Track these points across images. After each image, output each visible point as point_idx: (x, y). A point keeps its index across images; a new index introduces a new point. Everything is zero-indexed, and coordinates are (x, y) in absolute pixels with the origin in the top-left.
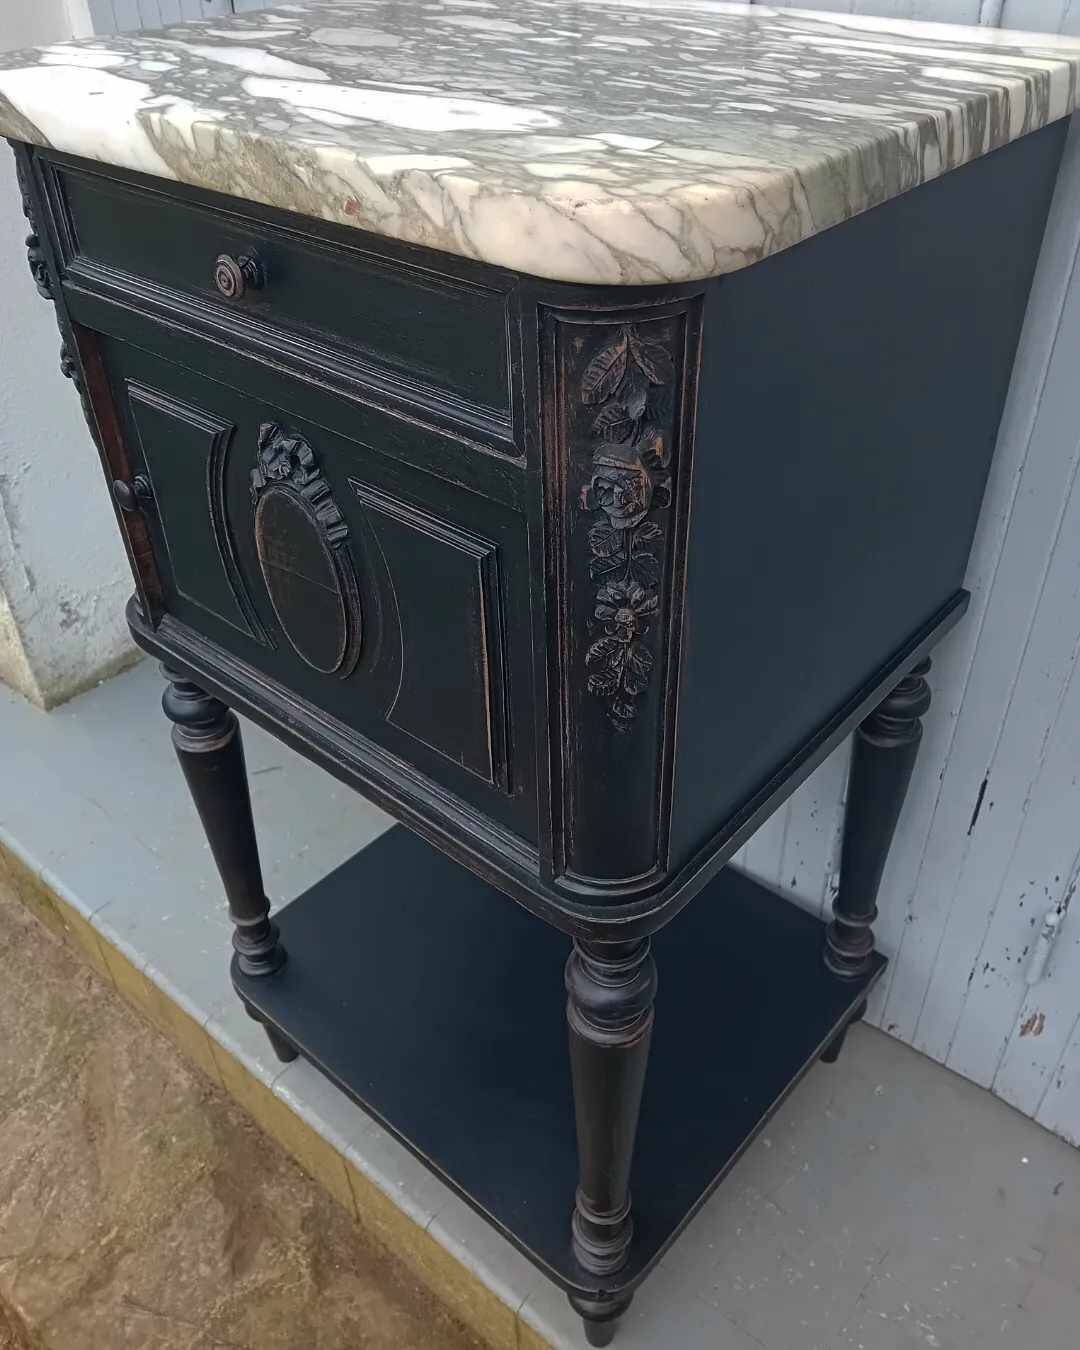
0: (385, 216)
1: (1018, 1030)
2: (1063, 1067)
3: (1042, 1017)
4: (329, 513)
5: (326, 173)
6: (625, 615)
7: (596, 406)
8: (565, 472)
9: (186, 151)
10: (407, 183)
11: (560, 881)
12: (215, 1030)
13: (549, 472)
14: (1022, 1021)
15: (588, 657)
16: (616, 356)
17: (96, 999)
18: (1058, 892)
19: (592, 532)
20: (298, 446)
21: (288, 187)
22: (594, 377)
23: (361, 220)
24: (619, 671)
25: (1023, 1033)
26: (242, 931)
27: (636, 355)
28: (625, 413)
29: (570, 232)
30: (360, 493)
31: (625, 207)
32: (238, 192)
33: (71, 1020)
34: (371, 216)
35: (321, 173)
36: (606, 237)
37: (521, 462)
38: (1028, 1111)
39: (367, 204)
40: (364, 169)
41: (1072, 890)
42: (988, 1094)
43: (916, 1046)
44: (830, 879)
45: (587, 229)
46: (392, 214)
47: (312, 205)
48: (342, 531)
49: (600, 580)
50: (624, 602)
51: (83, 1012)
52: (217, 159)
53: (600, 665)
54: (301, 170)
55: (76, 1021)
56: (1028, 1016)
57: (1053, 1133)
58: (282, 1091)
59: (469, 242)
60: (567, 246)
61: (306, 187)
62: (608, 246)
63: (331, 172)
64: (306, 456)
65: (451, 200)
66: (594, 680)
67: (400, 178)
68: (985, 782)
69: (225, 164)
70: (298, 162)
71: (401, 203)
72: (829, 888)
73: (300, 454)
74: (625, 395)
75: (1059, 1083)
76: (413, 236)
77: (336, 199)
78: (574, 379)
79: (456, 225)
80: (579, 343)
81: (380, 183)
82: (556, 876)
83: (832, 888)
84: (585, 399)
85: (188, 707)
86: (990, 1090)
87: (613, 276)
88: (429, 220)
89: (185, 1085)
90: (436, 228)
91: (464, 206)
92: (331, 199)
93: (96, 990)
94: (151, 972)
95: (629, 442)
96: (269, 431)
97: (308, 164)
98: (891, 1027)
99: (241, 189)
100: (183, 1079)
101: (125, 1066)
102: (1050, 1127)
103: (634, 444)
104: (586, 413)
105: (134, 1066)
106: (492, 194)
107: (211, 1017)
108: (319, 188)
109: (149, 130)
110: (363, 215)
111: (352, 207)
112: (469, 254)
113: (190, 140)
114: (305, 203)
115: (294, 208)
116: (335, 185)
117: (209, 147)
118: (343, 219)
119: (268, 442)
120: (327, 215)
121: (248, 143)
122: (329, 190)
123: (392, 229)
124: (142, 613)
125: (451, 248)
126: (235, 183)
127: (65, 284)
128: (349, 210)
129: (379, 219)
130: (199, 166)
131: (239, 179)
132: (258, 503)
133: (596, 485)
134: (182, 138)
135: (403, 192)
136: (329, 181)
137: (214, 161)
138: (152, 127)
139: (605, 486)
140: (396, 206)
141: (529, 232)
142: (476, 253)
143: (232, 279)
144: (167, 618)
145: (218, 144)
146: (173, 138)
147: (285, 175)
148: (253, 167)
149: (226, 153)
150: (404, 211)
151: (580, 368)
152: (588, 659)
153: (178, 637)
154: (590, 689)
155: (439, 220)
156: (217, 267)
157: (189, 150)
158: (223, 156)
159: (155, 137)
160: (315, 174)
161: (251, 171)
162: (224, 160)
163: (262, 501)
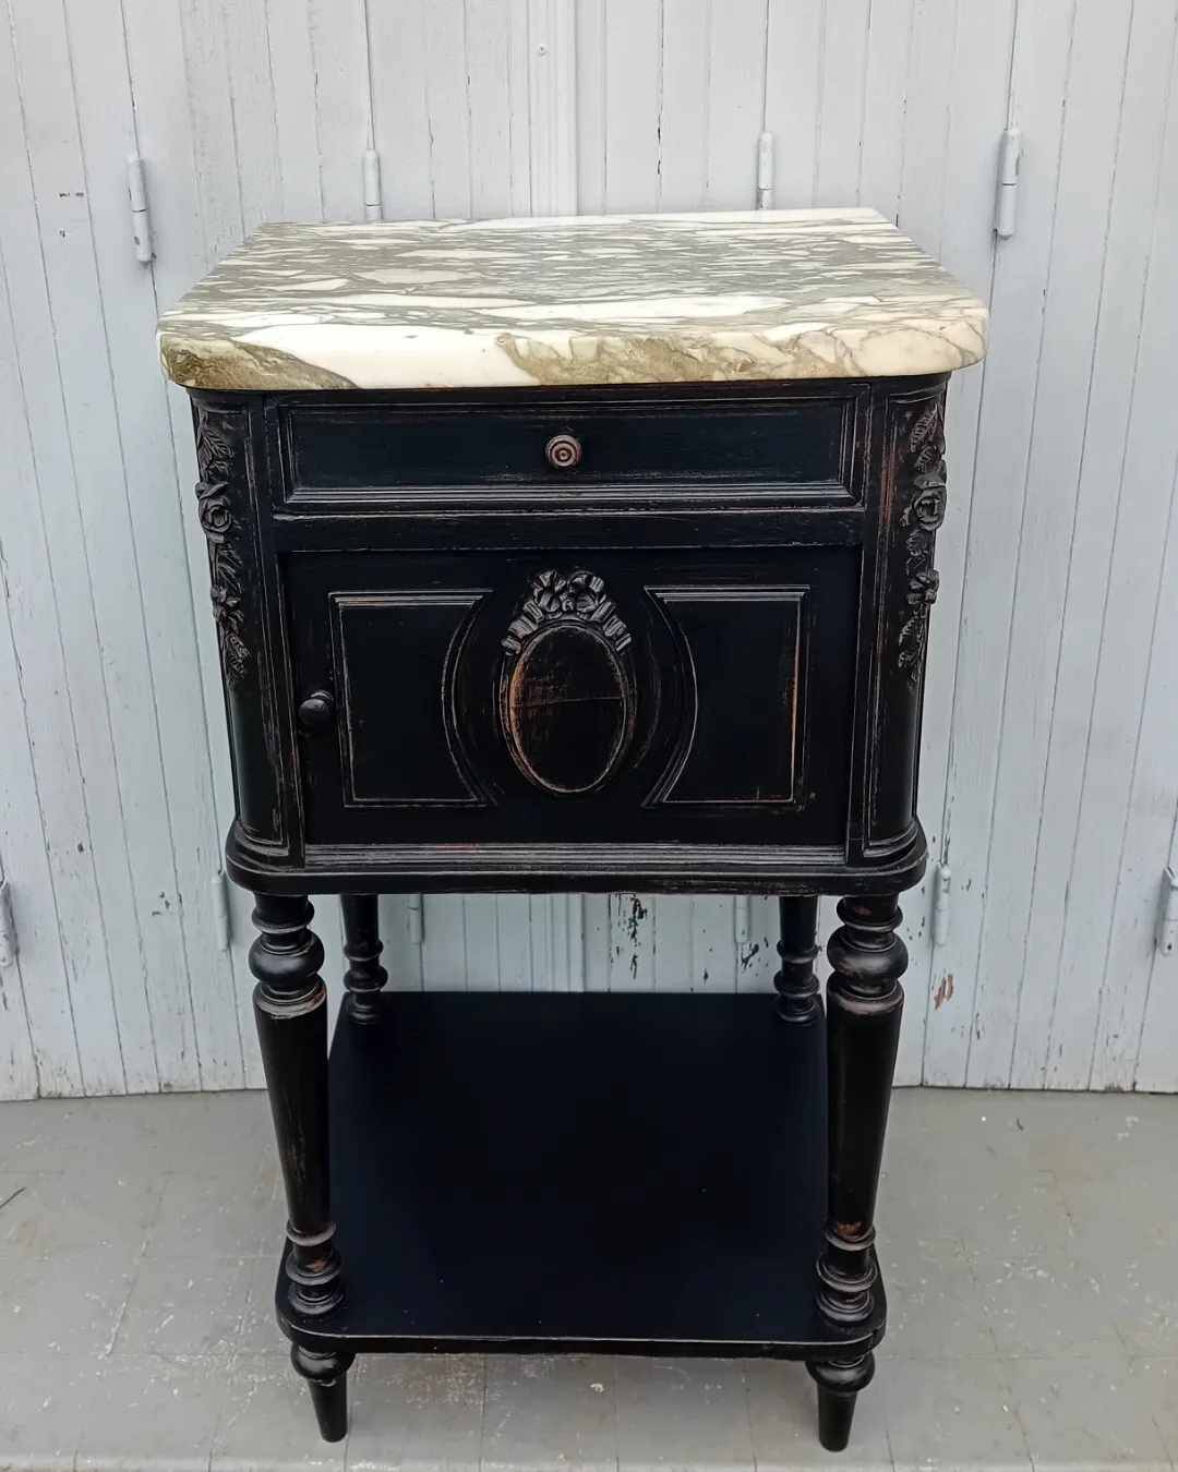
0: (779, 366)
1: (933, 1003)
2: (978, 1015)
3: (950, 977)
4: (616, 627)
5: (722, 349)
7: (918, 452)
8: (891, 505)
9: (559, 361)
10: (802, 342)
11: (868, 853)
12: (227, 1467)
14: (935, 993)
15: (901, 638)
16: (932, 417)
18: (936, 852)
19: (910, 541)
20: (589, 580)
21: (677, 365)
22: (919, 433)
23: (752, 374)
24: (921, 641)
25: (938, 1005)
28: (937, 451)
29: (939, 344)
30: (659, 595)
32: (617, 380)
34: (763, 369)
35: (714, 349)
36: (957, 343)
37: (858, 508)
38: (959, 1083)
39: (760, 362)
40: (763, 340)
42: (922, 1090)
44: (740, 952)
45: (947, 340)
46: (786, 364)
47: (701, 373)
48: (627, 640)
49: (913, 575)
50: (929, 585)
52: (598, 359)
53: (909, 641)
54: (696, 353)
56: (938, 984)
57: (983, 1090)
58: (361, 1467)
59: (856, 366)
60: (937, 352)
61: (699, 362)
62: (958, 348)
63: (727, 348)
64: (597, 585)
65: (843, 344)
66: (903, 657)
67: (795, 341)
69: (605, 362)
70: (693, 347)
71: (795, 354)
72: (740, 962)
73: (591, 586)
75: (978, 1033)
76: (803, 374)
77: (730, 364)
78: (903, 439)
79: (846, 358)
80: (908, 416)
81: (779, 346)
82: (864, 850)
84: (913, 448)
86: (921, 1085)
88: (821, 359)
90: (828, 365)
91: (854, 345)
92: (724, 365)
95: (933, 472)
96: (552, 576)
97: (704, 346)
99: (622, 376)
102: (980, 1085)
103: (935, 472)
104: (911, 458)
108: (713, 360)
109: (512, 352)
110: (755, 369)
111: (745, 367)
112: (855, 374)
113: (565, 352)
114: (695, 374)
115: (680, 379)
116: (731, 355)
117: (590, 353)
118: (734, 376)
119: (550, 589)
120: (718, 377)
121: (638, 343)
122: (724, 360)
123: (785, 373)
124: (285, 853)
125: (839, 374)
126: (617, 374)
127: (277, 517)
128: (742, 370)
129: (773, 369)
130: (573, 369)
131: (623, 370)
132: (522, 652)
133: (920, 504)
134: (556, 352)
135: (799, 348)
136: (725, 354)
137: (592, 362)
138: (516, 350)
139: (928, 502)
140: (790, 358)
141: (909, 350)
142: (861, 372)
143: (573, 452)
144: (311, 849)
145: (600, 349)
146: (544, 354)
147: (676, 357)
148: (642, 358)
149: (610, 354)
150: (798, 360)
151: (909, 430)
152: (901, 641)
153: (338, 858)
154: (900, 665)
155: (831, 359)
156: (555, 445)
157: (564, 359)
158: (604, 356)
159: (519, 357)
160: (709, 352)
161: (638, 362)
162: (606, 359)
163: (532, 647)
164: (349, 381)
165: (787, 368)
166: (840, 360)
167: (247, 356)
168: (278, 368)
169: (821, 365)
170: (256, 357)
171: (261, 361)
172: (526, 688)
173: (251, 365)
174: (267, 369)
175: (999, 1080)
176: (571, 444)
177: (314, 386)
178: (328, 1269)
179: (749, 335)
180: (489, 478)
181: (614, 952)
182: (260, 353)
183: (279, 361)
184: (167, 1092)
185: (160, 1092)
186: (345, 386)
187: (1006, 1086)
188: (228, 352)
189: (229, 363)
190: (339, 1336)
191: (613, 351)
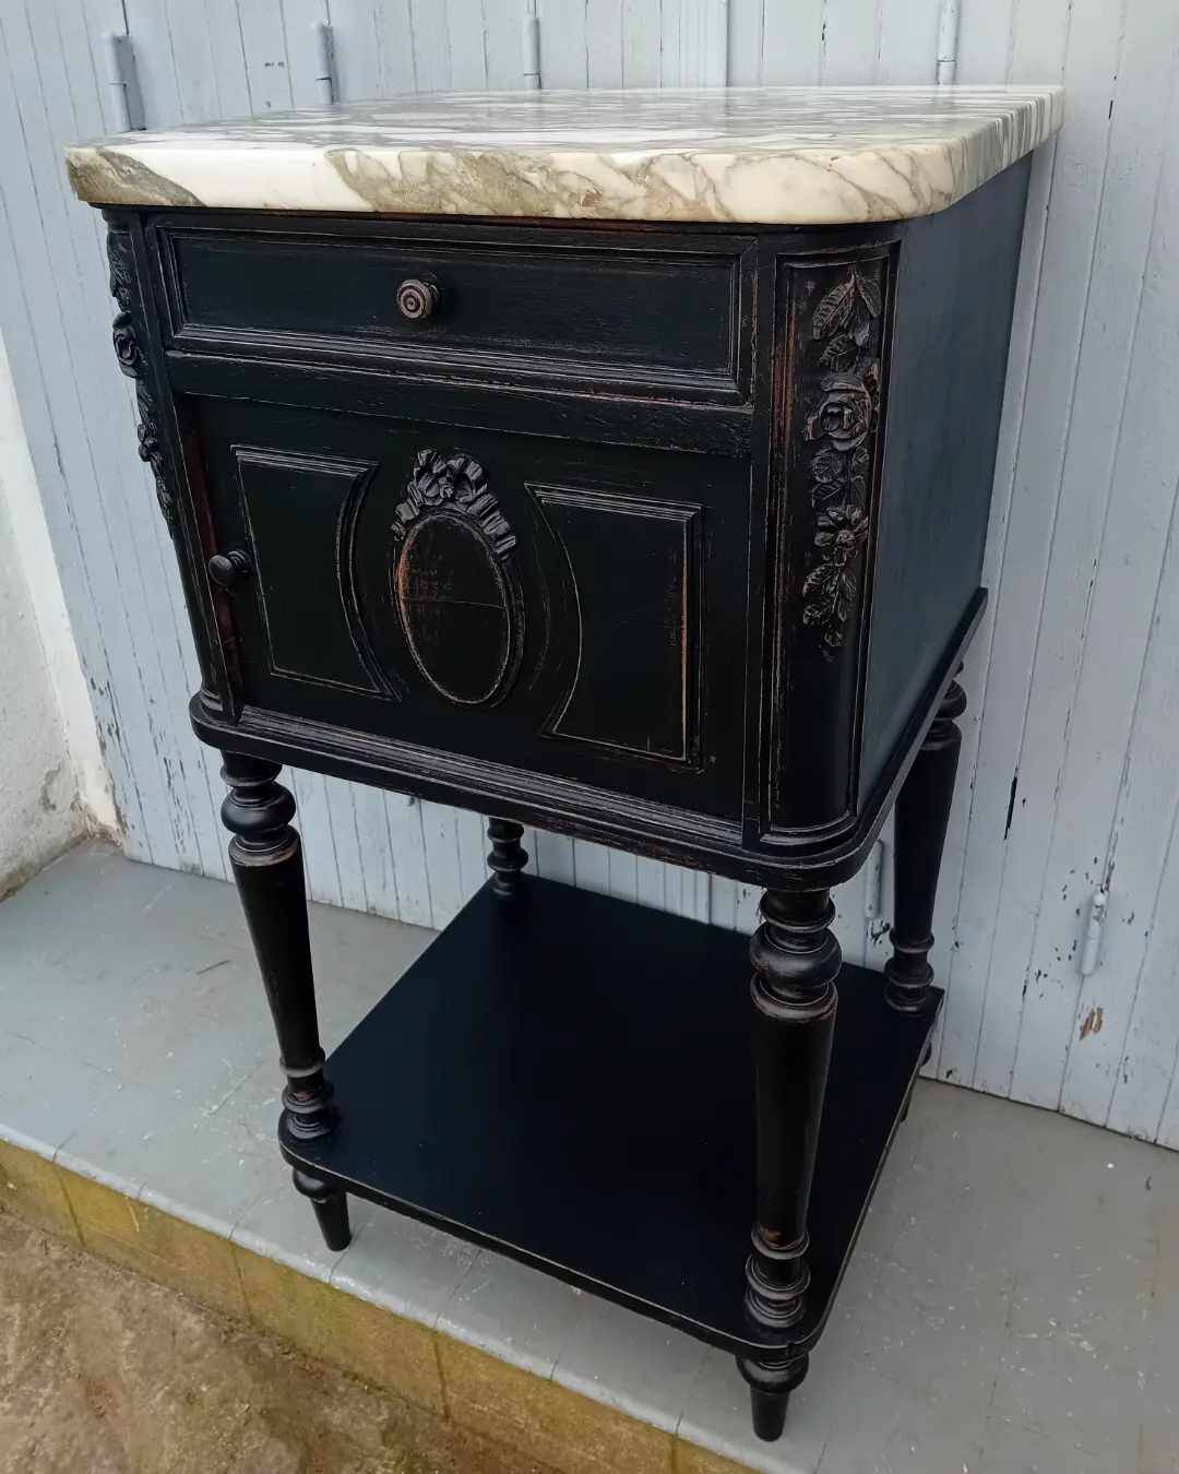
0: (629, 201)
1: (1079, 1032)
2: (1127, 1059)
3: (1100, 1011)
4: (497, 525)
5: (562, 173)
6: (845, 535)
7: (825, 339)
8: (789, 409)
9: (389, 181)
10: (655, 168)
11: (767, 838)
12: (244, 1238)
13: (776, 410)
14: (1080, 1023)
15: (805, 587)
16: (845, 293)
17: (59, 1263)
18: (1097, 876)
19: (816, 460)
20: (466, 465)
21: (515, 194)
22: (825, 313)
23: (599, 210)
24: (835, 596)
25: (1083, 1035)
26: (296, 1085)
27: (861, 289)
28: (853, 342)
29: (827, 181)
30: (539, 493)
31: (872, 157)
32: (450, 209)
33: (36, 1291)
34: (611, 204)
35: (555, 175)
36: (857, 183)
37: (747, 409)
38: (1099, 1121)
39: (607, 194)
40: (610, 165)
41: (1112, 868)
42: (1058, 1116)
43: (977, 1087)
44: (870, 926)
45: (841, 176)
46: (635, 198)
47: (541, 206)
48: (511, 541)
49: (822, 508)
50: (846, 524)
51: (48, 1279)
52: (429, 181)
53: (816, 595)
54: (535, 178)
55: (42, 1292)
56: (1085, 1015)
57: (1127, 1136)
58: (343, 1281)
59: (721, 207)
60: (823, 192)
61: (536, 189)
62: (859, 189)
63: (568, 172)
64: (473, 471)
65: (704, 173)
66: (810, 611)
67: (646, 167)
68: (1015, 780)
69: (437, 185)
70: (530, 169)
71: (647, 186)
72: (870, 936)
73: (468, 472)
74: (853, 325)
75: (1126, 1077)
76: (658, 214)
77: (572, 195)
78: (805, 319)
79: (709, 195)
80: (810, 286)
81: (627, 174)
82: (762, 835)
83: (873, 936)
84: (816, 334)
85: (252, 816)
86: (1057, 1111)
87: (860, 214)
88: (679, 195)
89: (198, 1329)
90: (686, 202)
91: (718, 176)
92: (566, 196)
93: (56, 1253)
94: (149, 1196)
95: (851, 371)
96: (429, 456)
97: (542, 168)
98: (949, 1073)
99: (456, 205)
100: (193, 1323)
101: (118, 1326)
102: (1122, 1129)
103: (855, 372)
104: (815, 347)
105: (129, 1324)
106: (749, 162)
107: (237, 1225)
108: (554, 189)
109: (341, 167)
110: (602, 204)
111: (590, 199)
112: (721, 218)
113: (395, 171)
114: (535, 206)
115: (518, 212)
116: (572, 182)
117: (419, 172)
118: (579, 212)
119: (427, 469)
120: (560, 212)
121: (470, 160)
122: (565, 188)
123: (636, 212)
124: (220, 708)
125: (702, 217)
126: (449, 201)
127: (170, 354)
128: (587, 203)
129: (622, 205)
130: (403, 192)
131: (454, 196)
132: (406, 537)
133: (825, 412)
134: (385, 170)
135: (651, 176)
136: (565, 180)
137: (423, 183)
138: (346, 166)
139: (836, 410)
140: (641, 191)
141: (787, 187)
142: (728, 215)
143: (421, 301)
144: (248, 710)
145: (430, 167)
146: (374, 171)
147: (512, 183)
148: (474, 181)
149: (441, 174)
150: (651, 194)
151: (812, 308)
152: (805, 590)
153: (267, 724)
154: (805, 621)
155: (690, 194)
156: (402, 292)
157: (393, 179)
158: (436, 177)
159: (350, 174)
160: (548, 176)
161: (471, 185)
162: (438, 182)
163: (414, 532)
164: (195, 198)
165: (639, 206)
166: (700, 195)
167: (108, 165)
168: (131, 179)
169: (679, 203)
170: (112, 163)
171: (119, 170)
172: (412, 577)
173: (110, 175)
174: (124, 180)
175: (1145, 1131)
176: (419, 292)
177: (167, 203)
178: (310, 1102)
179: (595, 155)
180: (361, 329)
181: (741, 894)
182: (116, 161)
183: (131, 170)
184: (372, 915)
185: (367, 913)
186: (191, 203)
187: (1152, 1140)
188: (92, 160)
189: (94, 172)
190: (310, 1163)
191: (443, 170)
